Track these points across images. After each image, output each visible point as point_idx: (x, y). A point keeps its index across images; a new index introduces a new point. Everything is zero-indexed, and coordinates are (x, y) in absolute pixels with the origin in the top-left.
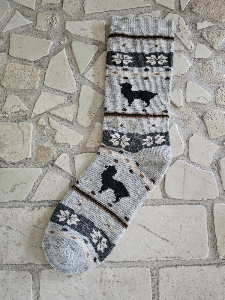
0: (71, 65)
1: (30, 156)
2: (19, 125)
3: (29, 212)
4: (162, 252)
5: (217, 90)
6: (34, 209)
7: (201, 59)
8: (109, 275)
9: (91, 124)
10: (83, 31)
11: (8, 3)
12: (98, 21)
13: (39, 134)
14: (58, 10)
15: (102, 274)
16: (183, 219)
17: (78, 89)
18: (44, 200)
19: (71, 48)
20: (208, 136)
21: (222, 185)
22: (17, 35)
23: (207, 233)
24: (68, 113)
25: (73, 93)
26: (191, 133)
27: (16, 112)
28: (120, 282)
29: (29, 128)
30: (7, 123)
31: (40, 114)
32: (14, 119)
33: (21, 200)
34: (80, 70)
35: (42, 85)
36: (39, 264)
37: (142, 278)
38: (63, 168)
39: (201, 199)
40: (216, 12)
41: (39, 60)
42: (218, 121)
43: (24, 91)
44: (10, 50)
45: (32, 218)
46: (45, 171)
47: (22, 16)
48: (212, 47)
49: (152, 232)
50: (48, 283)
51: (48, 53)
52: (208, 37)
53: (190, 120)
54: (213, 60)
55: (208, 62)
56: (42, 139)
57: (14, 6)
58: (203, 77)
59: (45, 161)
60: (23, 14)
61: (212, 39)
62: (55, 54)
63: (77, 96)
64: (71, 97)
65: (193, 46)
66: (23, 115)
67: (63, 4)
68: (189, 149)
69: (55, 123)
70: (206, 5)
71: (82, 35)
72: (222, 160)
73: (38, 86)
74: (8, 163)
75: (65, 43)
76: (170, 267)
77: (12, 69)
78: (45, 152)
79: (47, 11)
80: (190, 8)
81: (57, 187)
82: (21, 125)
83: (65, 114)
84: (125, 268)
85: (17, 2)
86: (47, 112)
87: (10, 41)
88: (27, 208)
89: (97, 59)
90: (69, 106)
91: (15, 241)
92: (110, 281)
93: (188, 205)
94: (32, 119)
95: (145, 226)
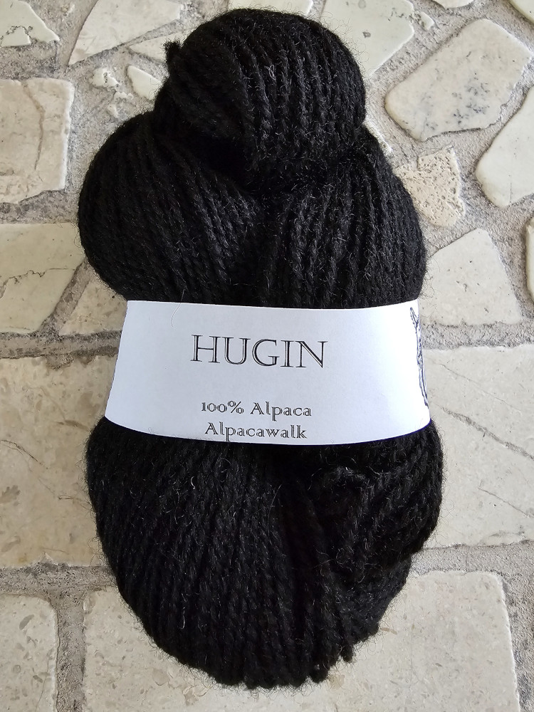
1: (63, 184)
2: (29, 87)
3: (53, 372)
13: (94, 115)
27: (18, 48)
29: (60, 94)
32: (12, 70)
33: (27, 332)
49: (497, 439)
56: (102, 133)
66: (42, 56)
82: (34, 85)
86: (121, 49)
88: (48, 360)
94: (73, 68)
95: (471, 418)
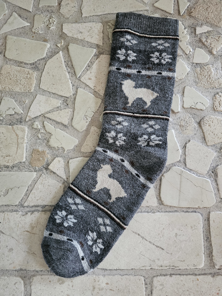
0: (68, 68)
1: (24, 160)
2: (14, 128)
3: (22, 217)
4: (156, 261)
5: (215, 96)
6: (27, 213)
7: (199, 64)
8: (102, 283)
9: (87, 129)
10: (81, 34)
11: (5, 4)
12: (96, 24)
13: (33, 137)
14: (55, 12)
15: (95, 282)
16: (179, 227)
17: (74, 93)
18: (37, 204)
19: (68, 51)
20: (206, 142)
21: (219, 193)
22: (14, 37)
23: (203, 242)
24: (64, 116)
25: (69, 96)
26: (188, 139)
27: (10, 115)
28: (113, 291)
29: (23, 131)
30: (2, 125)
31: (36, 118)
32: (9, 122)
33: (14, 205)
34: (77, 73)
35: (38, 88)
36: (31, 271)
37: (135, 286)
38: (58, 173)
39: (197, 207)
40: (216, 17)
41: (36, 62)
42: (216, 127)
43: (19, 94)
44: (6, 52)
45: (25, 222)
46: (39, 175)
47: (19, 18)
48: (211, 52)
49: (146, 240)
50: (40, 290)
51: (45, 55)
52: (207, 42)
53: (187, 126)
54: (211, 66)
55: (207, 67)
56: (36, 143)
57: (11, 8)
58: (202, 82)
59: (39, 165)
60: (20, 16)
61: (211, 44)
62: (51, 57)
63: (73, 100)
64: (67, 100)
65: (192, 50)
66: (18, 118)
67: (60, 6)
68: (185, 155)
69: (50, 127)
70: (205, 10)
71: (80, 38)
72: (219, 167)
73: (33, 88)
74: (2, 167)
75: (62, 46)
76: (164, 275)
77: (8, 71)
78: (39, 156)
79: (45, 14)
80: (189, 12)
81: (50, 192)
82: (15, 127)
83: (60, 117)
84: (119, 276)
85: (14, 4)
86: (42, 116)
87: (7, 43)
88: (20, 213)
89: (94, 62)
90: (64, 109)
91: (7, 246)
92: (102, 289)
93: (184, 213)
94: (27, 122)
95: (139, 234)
